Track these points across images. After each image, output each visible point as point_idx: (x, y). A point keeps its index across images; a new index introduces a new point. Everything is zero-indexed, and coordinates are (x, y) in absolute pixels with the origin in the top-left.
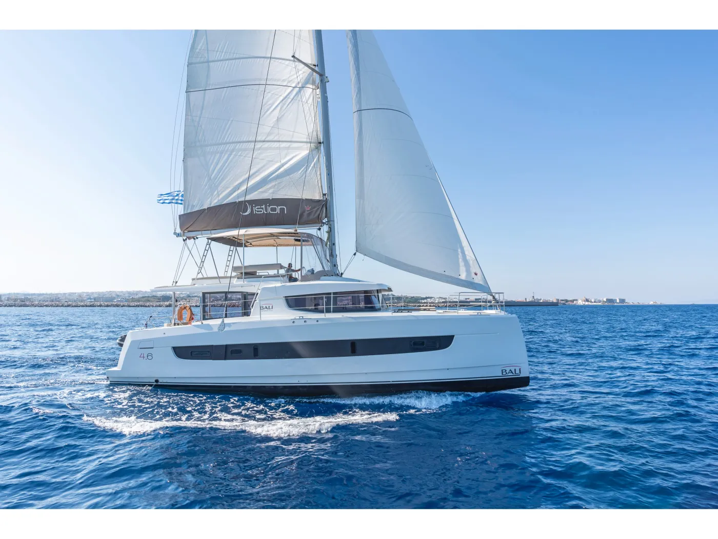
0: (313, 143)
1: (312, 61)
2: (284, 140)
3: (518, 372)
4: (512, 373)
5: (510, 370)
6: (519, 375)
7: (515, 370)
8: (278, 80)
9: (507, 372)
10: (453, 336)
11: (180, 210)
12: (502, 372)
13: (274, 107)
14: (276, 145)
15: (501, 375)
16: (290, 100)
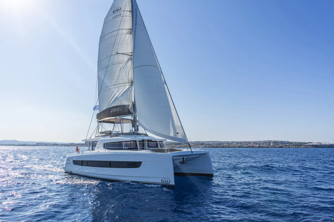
0: (130, 83)
1: (131, 51)
2: (120, 83)
3: (169, 182)
4: (166, 182)
5: (165, 181)
6: (169, 183)
7: (167, 181)
8: (115, 63)
9: (164, 181)
10: (141, 162)
11: (98, 112)
12: (162, 181)
13: (117, 72)
14: (118, 85)
15: (161, 182)
16: (122, 68)
